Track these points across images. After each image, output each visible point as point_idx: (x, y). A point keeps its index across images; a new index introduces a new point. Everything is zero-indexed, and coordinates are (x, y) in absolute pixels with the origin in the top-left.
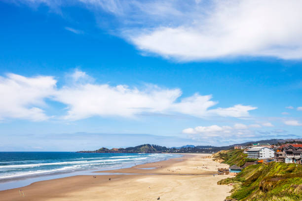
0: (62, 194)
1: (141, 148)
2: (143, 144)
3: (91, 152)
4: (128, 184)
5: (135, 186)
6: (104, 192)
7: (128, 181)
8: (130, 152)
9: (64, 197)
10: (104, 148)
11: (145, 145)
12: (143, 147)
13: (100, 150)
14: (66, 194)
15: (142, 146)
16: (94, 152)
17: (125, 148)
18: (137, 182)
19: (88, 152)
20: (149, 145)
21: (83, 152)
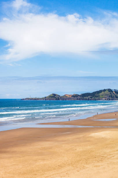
0: (4, 150)
1: (101, 94)
2: (103, 89)
3: (38, 99)
4: (79, 138)
5: (89, 141)
6: (51, 148)
7: (81, 135)
8: (86, 99)
9: (5, 152)
10: (54, 95)
11: (105, 90)
12: (103, 93)
13: (50, 96)
14: (8, 150)
15: (101, 91)
16: (43, 99)
17: (80, 94)
18: (91, 137)
19: (35, 99)
20: (110, 90)
21: (28, 99)
